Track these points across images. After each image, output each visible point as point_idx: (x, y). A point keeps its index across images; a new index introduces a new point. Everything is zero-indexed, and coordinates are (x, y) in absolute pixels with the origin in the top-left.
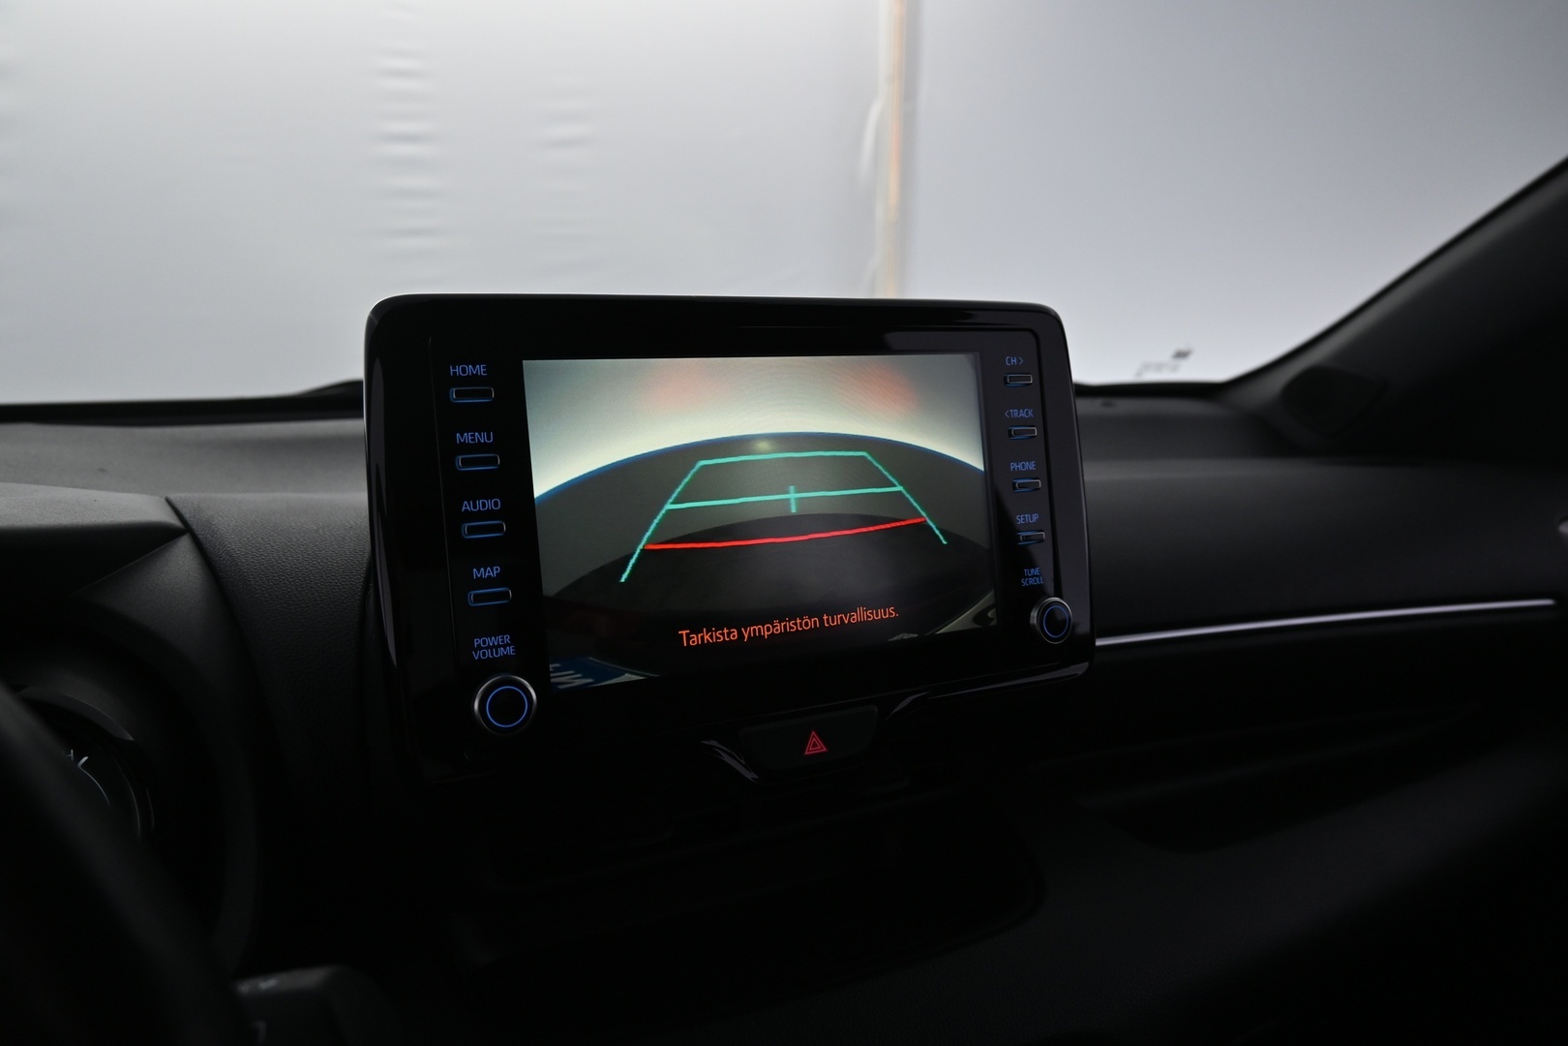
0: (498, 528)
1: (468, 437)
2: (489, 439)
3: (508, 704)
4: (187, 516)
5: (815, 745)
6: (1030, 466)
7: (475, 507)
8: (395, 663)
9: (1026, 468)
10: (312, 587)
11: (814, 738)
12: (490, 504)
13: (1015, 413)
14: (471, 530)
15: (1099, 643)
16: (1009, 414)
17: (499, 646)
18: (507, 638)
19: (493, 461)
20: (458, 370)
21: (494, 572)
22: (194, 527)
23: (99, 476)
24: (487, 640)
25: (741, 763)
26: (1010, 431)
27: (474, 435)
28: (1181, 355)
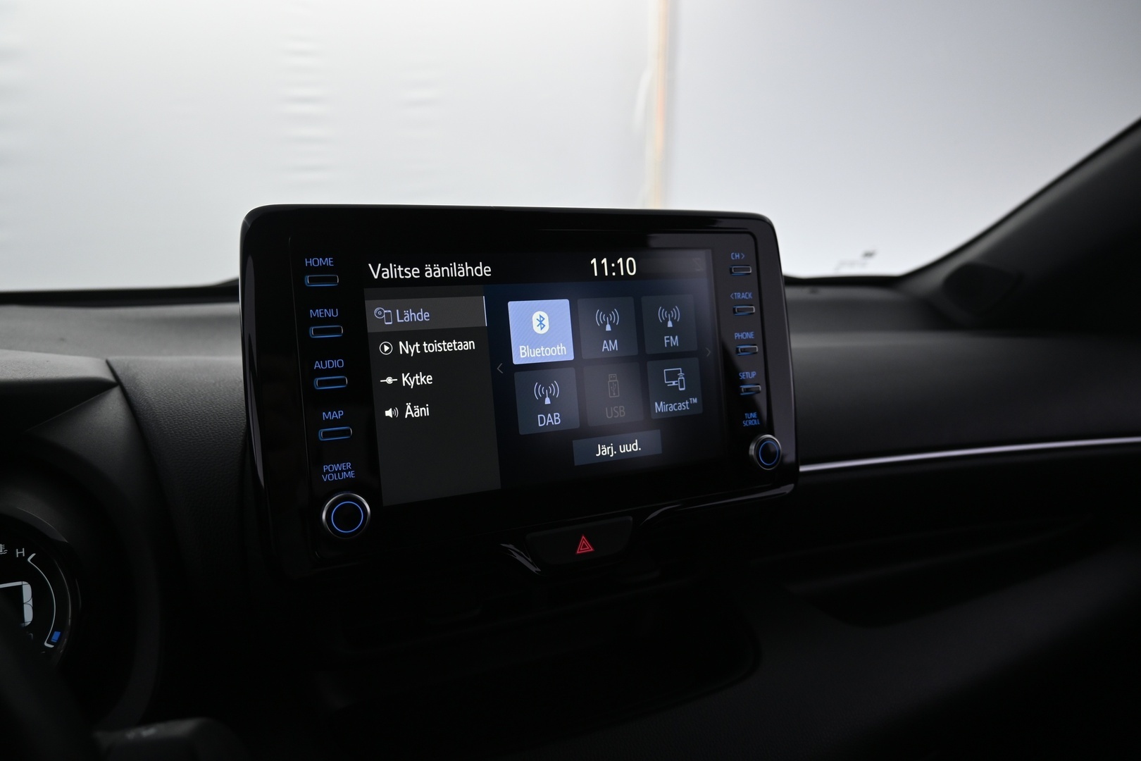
0: (342, 381)
1: (319, 313)
2: (335, 314)
3: (348, 515)
4: (119, 372)
5: (584, 546)
6: (750, 335)
7: (324, 366)
8: (263, 484)
9: (747, 337)
10: (207, 426)
11: (584, 541)
12: (335, 364)
13: (738, 295)
14: (321, 383)
15: (803, 469)
16: (734, 296)
17: (342, 471)
18: (349, 465)
19: (338, 331)
20: (312, 262)
21: (338, 415)
22: (123, 381)
23: (60, 344)
24: (334, 466)
25: (528, 560)
26: (734, 309)
27: (323, 311)
28: (869, 255)
